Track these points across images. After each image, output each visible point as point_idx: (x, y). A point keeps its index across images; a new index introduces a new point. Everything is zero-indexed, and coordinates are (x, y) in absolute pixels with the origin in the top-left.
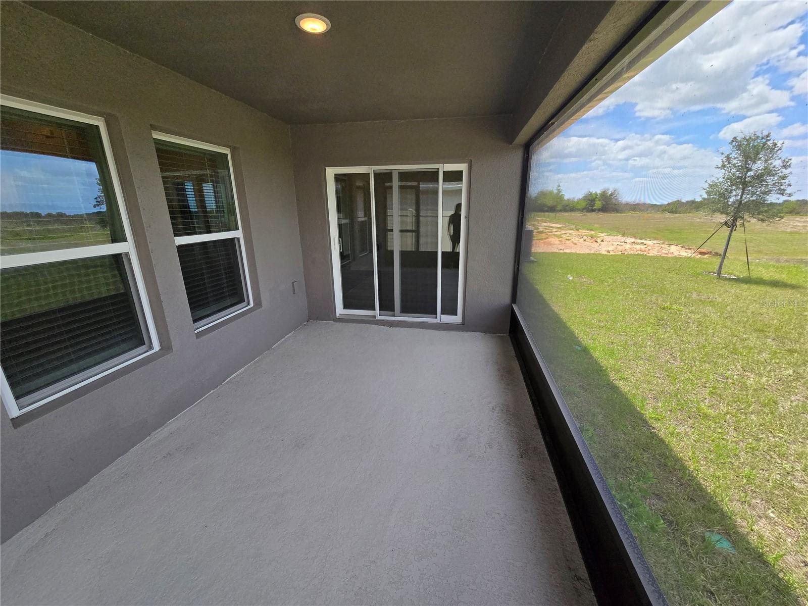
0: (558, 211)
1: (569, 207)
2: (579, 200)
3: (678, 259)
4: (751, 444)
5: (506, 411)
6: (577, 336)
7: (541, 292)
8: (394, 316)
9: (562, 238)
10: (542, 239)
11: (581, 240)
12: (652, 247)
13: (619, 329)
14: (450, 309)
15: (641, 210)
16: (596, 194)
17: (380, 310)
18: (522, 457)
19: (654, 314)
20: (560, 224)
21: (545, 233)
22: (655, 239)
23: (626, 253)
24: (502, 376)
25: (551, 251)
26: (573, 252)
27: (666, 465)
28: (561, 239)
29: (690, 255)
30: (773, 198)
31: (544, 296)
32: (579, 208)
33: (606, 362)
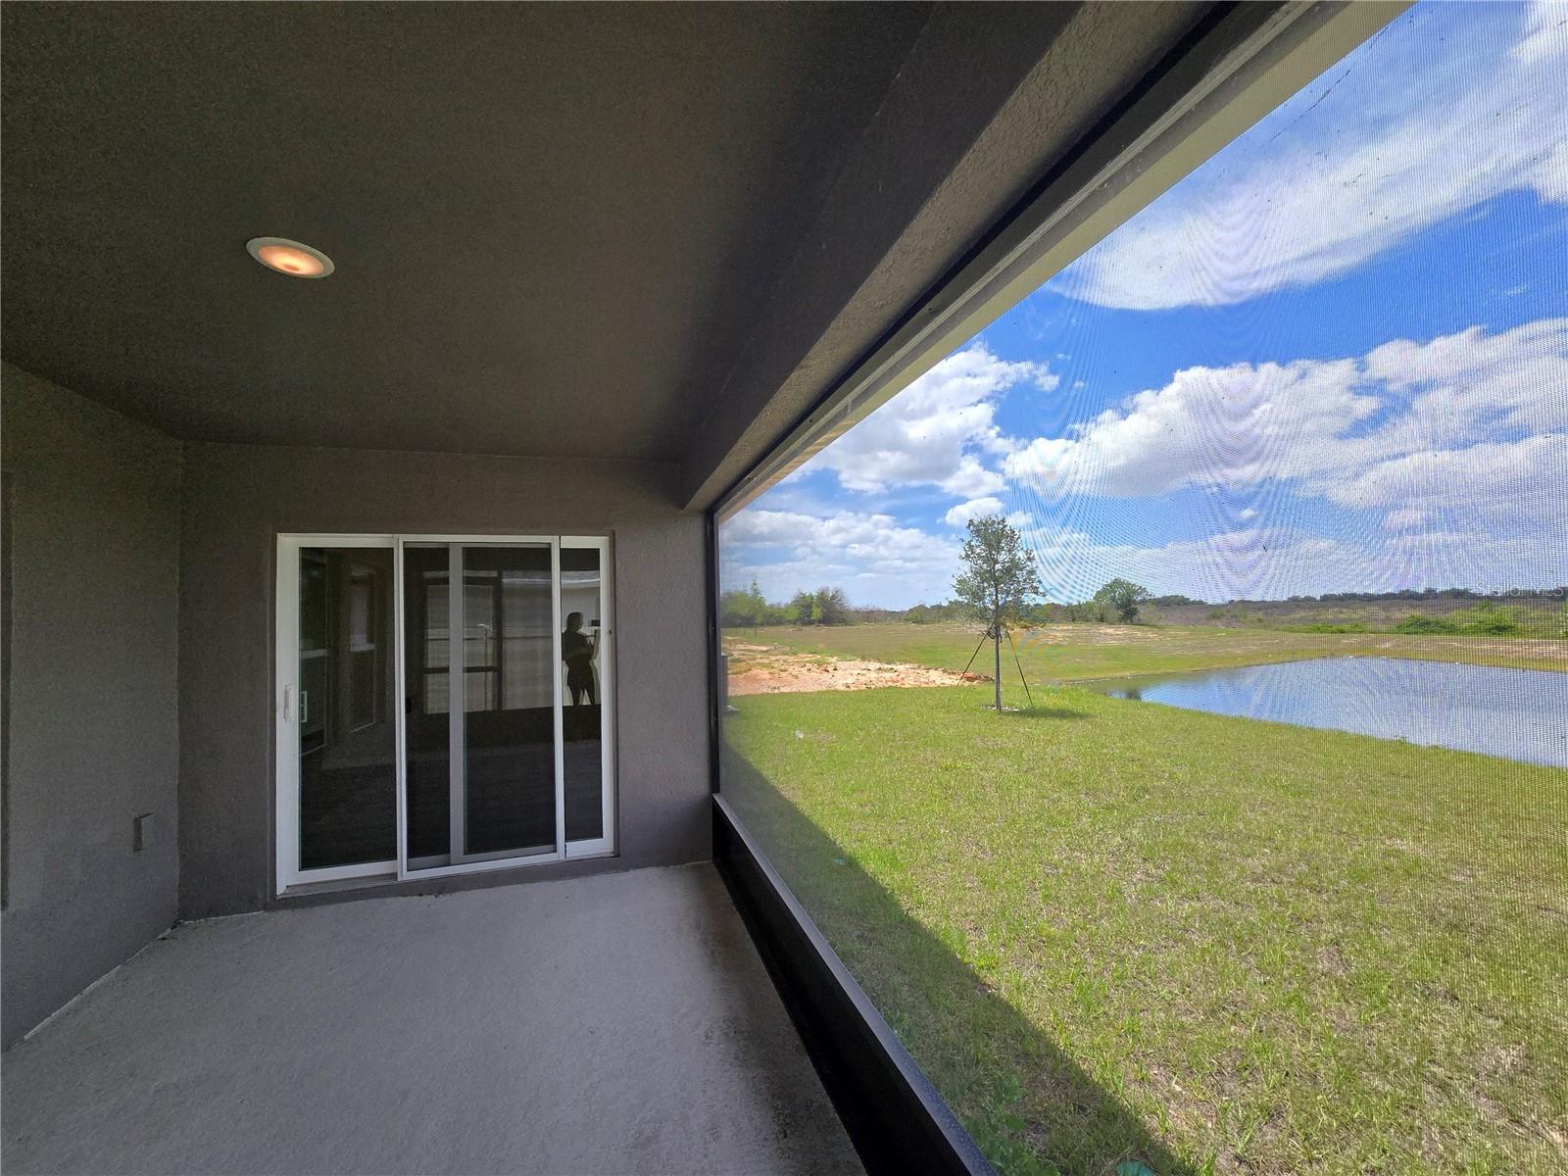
0: (757, 625)
1: (774, 618)
2: (788, 606)
3: (943, 689)
4: (1116, 970)
5: (735, 1032)
6: (832, 839)
7: (756, 766)
8: (449, 865)
9: (772, 668)
10: (740, 673)
11: (804, 670)
12: (907, 675)
13: (893, 814)
14: (585, 825)
15: (876, 621)
16: (811, 597)
17: (410, 856)
18: (785, 1137)
19: (936, 781)
20: (765, 645)
21: (744, 661)
22: (906, 662)
23: (873, 687)
24: (713, 953)
25: (760, 692)
26: (794, 690)
27: (1027, 1054)
28: (772, 671)
29: (956, 683)
30: (1029, 599)
31: (764, 773)
32: (790, 618)
33: (889, 879)
